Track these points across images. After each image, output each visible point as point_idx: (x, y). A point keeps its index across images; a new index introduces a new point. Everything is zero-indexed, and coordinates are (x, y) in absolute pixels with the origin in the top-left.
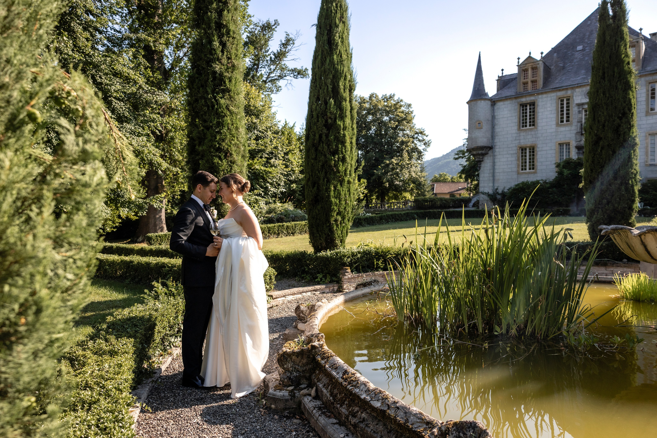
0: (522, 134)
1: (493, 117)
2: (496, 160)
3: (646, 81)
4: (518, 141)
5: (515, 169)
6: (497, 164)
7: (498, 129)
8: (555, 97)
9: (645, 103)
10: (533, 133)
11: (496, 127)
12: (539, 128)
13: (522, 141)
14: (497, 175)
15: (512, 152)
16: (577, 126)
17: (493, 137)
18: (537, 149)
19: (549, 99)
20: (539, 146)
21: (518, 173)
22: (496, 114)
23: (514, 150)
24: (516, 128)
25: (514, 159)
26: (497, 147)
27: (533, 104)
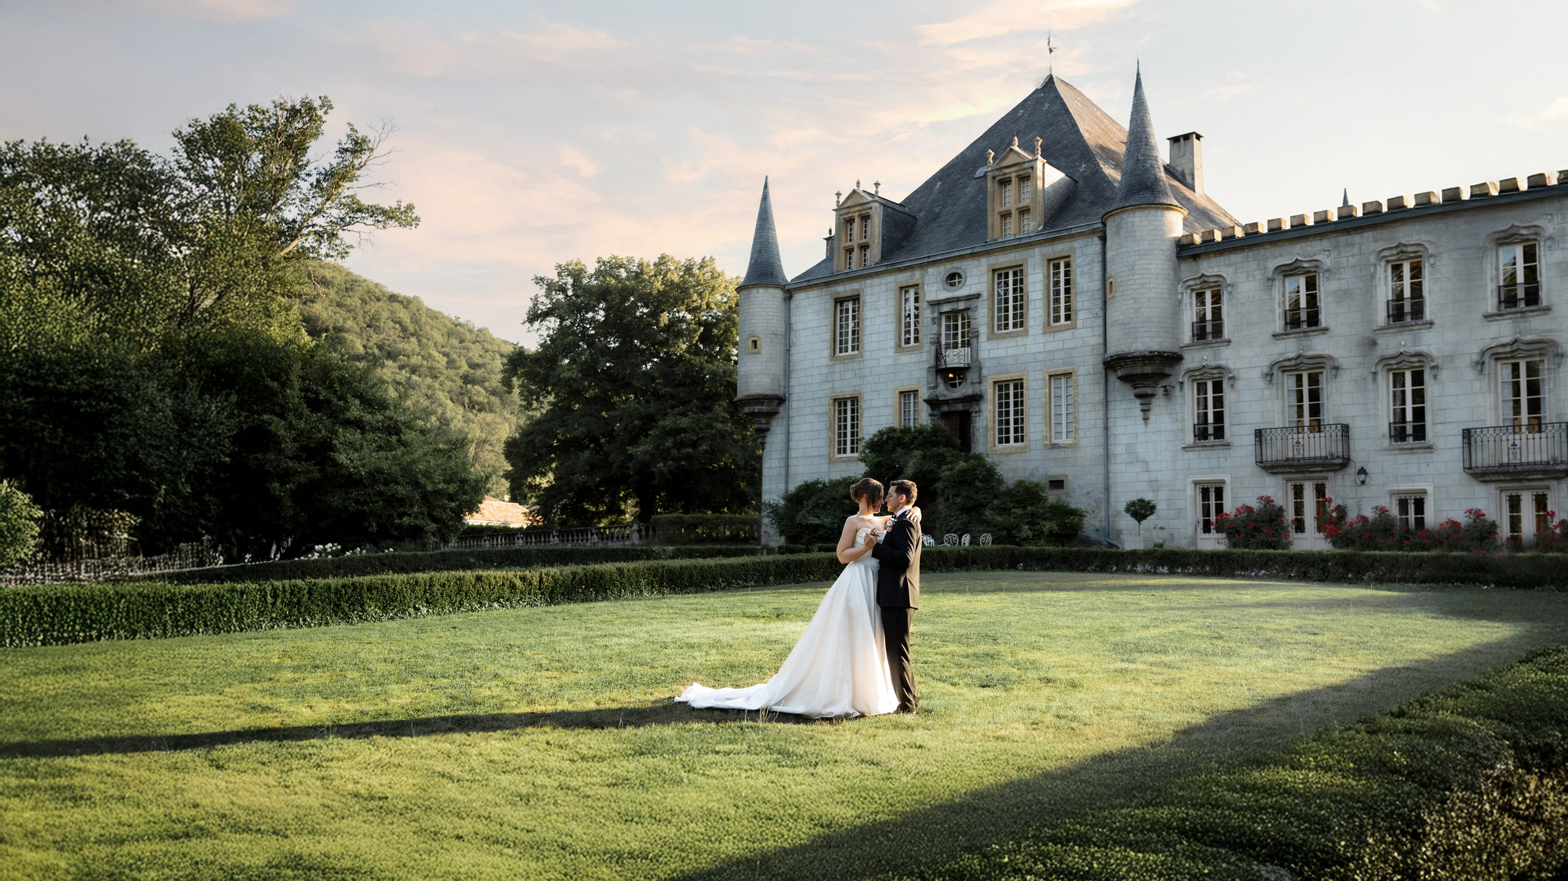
0: (838, 367)
1: (789, 327)
2: (792, 429)
3: (1043, 255)
4: (830, 385)
5: (824, 451)
6: (794, 437)
7: (796, 356)
8: (893, 285)
9: (1041, 305)
10: (856, 365)
11: (793, 350)
12: (867, 355)
13: (837, 385)
14: (793, 462)
15: (819, 410)
16: (929, 352)
17: (787, 372)
18: (863, 405)
19: (883, 288)
20: (866, 396)
21: (831, 461)
22: (793, 320)
23: (824, 406)
24: (827, 353)
25: (822, 426)
26: (794, 397)
27: (856, 299)
